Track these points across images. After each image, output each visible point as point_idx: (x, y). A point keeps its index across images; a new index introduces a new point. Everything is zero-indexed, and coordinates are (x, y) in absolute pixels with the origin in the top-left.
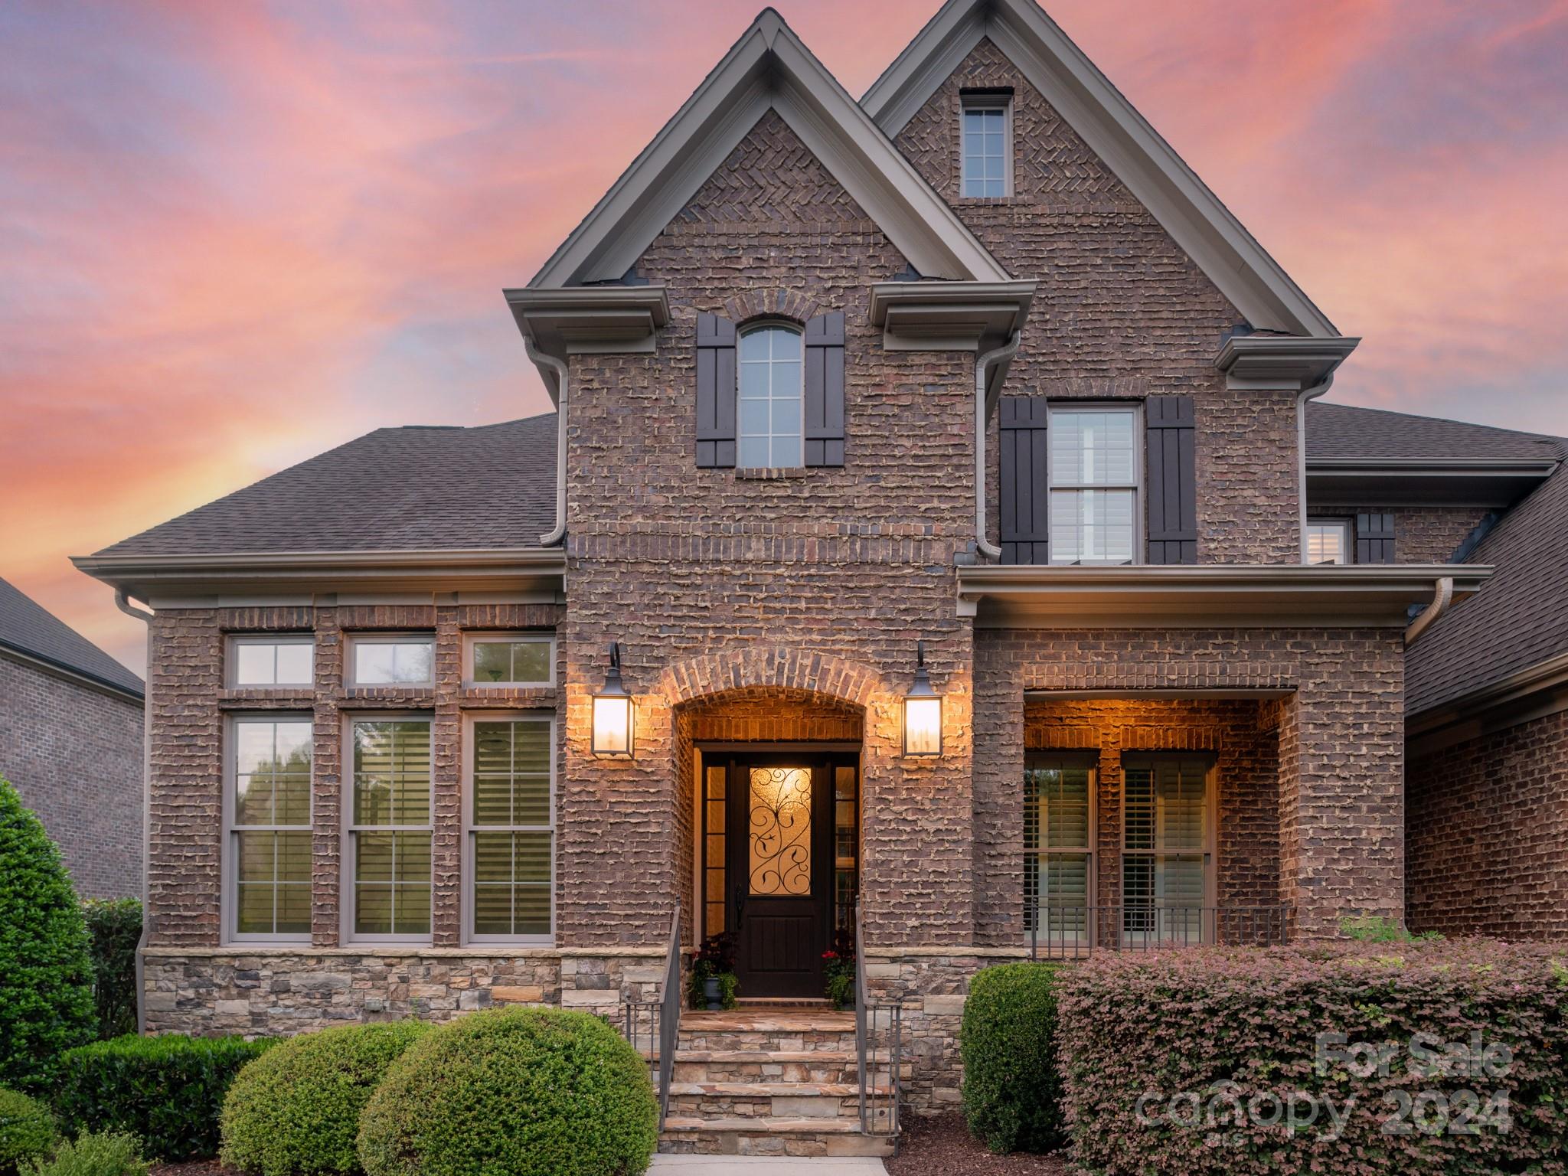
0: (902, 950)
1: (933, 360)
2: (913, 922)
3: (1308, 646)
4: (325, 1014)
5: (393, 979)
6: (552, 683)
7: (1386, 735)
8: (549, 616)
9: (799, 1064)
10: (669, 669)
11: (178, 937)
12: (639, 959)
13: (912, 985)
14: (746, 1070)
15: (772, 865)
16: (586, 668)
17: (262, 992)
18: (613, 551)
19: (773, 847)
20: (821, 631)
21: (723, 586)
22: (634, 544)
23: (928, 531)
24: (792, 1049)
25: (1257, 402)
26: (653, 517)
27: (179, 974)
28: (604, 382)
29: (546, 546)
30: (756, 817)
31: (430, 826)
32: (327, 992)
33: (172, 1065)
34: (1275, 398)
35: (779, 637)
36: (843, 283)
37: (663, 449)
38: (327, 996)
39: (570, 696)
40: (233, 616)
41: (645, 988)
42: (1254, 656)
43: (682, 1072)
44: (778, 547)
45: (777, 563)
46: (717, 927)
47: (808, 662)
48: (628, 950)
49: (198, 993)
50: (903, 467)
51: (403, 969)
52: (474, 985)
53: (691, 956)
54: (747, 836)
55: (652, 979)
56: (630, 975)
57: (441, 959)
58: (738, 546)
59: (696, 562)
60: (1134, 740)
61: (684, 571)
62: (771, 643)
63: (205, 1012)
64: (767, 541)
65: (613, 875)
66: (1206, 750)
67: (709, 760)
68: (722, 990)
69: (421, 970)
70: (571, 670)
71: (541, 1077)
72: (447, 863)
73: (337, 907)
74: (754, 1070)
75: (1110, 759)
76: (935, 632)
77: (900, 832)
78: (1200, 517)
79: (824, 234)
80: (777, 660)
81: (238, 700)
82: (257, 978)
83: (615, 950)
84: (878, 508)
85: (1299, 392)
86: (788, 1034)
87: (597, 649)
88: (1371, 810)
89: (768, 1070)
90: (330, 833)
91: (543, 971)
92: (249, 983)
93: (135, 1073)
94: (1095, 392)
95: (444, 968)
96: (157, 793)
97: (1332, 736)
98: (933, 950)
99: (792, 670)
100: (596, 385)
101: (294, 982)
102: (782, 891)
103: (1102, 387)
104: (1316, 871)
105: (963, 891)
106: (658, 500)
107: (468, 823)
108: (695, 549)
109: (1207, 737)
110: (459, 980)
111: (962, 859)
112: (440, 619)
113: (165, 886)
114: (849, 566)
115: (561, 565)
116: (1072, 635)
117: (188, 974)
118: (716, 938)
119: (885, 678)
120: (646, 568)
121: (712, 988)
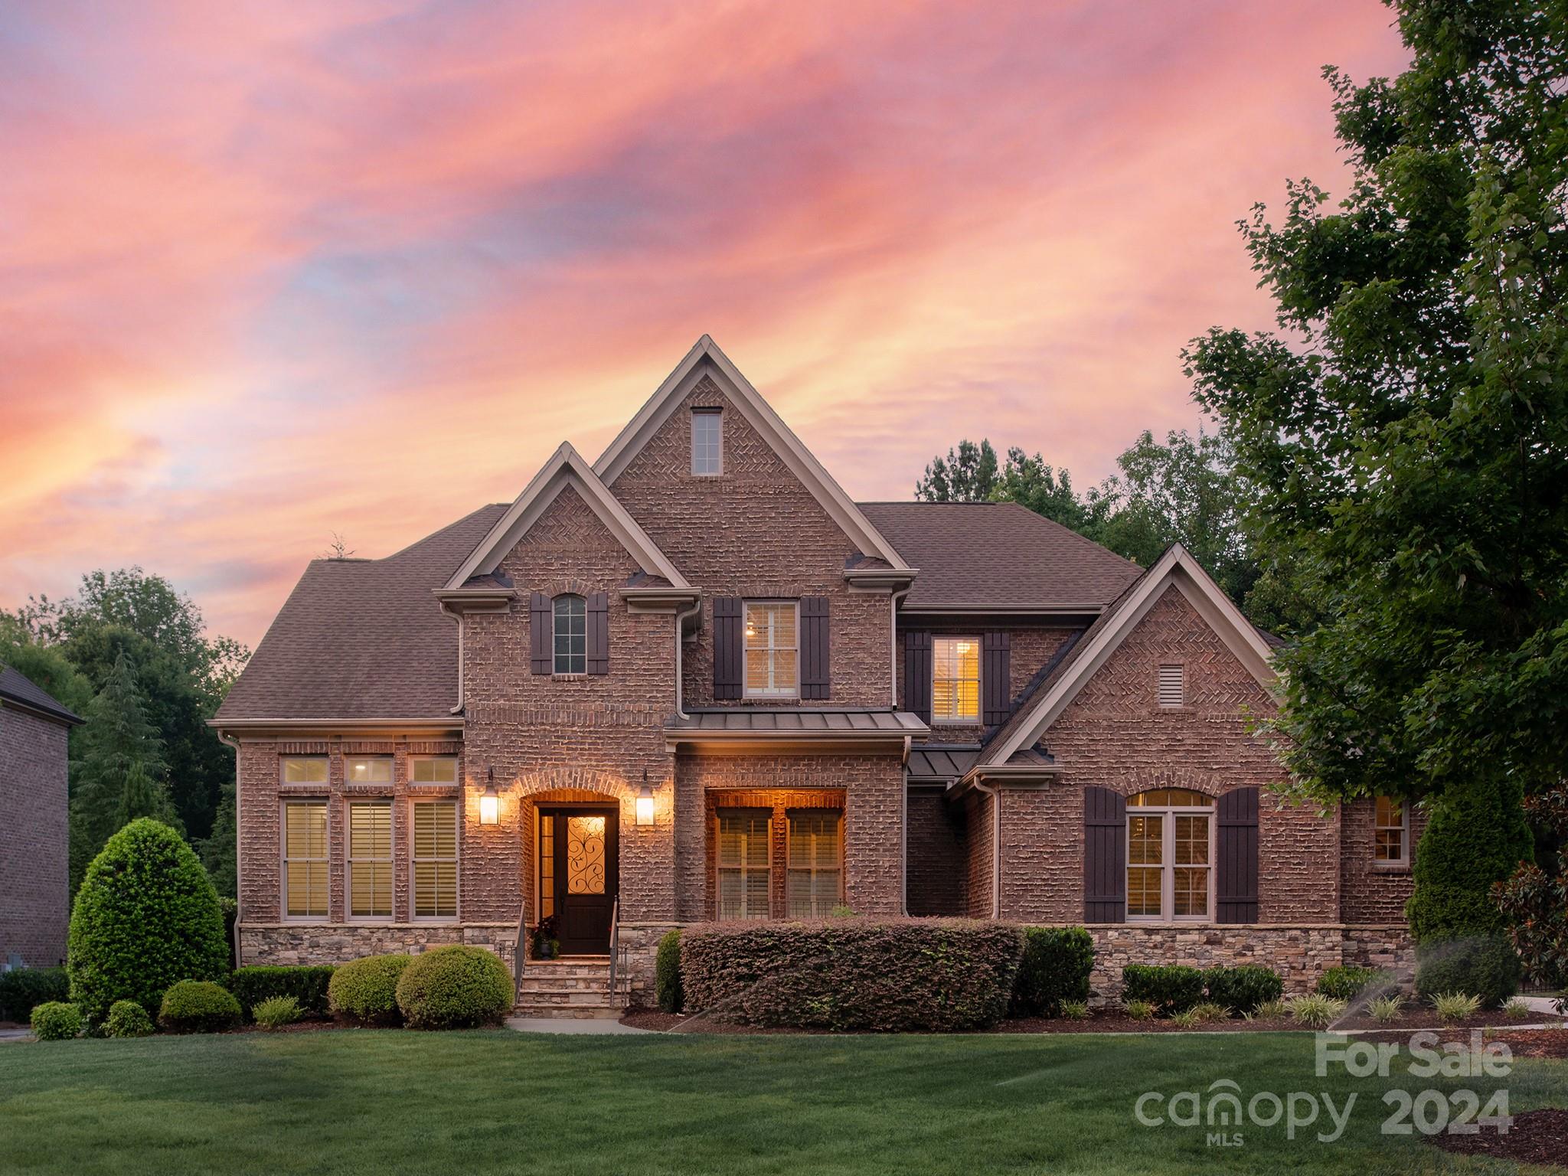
0: (638, 924)
1: (654, 619)
2: (644, 909)
3: (852, 765)
4: (338, 958)
5: (374, 940)
6: (455, 783)
7: (892, 812)
8: (455, 748)
9: (585, 980)
10: (518, 779)
11: (258, 918)
12: (504, 928)
13: (643, 942)
14: (558, 983)
15: (582, 875)
16: (476, 779)
17: (304, 947)
18: (489, 718)
19: (582, 865)
20: (596, 760)
21: (546, 736)
22: (499, 714)
23: (650, 709)
24: (582, 973)
25: (867, 601)
26: (509, 700)
27: (260, 937)
28: (482, 629)
29: (454, 714)
30: (572, 847)
31: (392, 857)
32: (339, 947)
33: (288, 976)
34: (877, 598)
35: (574, 763)
36: (607, 578)
37: (514, 665)
38: (339, 949)
39: (467, 792)
40: (285, 747)
41: (507, 943)
42: (824, 770)
43: (527, 984)
44: (574, 716)
45: (573, 725)
46: (548, 912)
47: (590, 776)
48: (498, 924)
49: (270, 948)
50: (637, 675)
51: (379, 934)
52: (417, 943)
53: (533, 929)
54: (567, 858)
55: (511, 938)
56: (500, 936)
57: (399, 929)
58: (553, 716)
59: (532, 724)
60: (793, 803)
61: (526, 728)
62: (571, 766)
63: (274, 957)
64: (568, 714)
65: (490, 885)
66: (835, 808)
67: (543, 813)
68: (551, 947)
69: (389, 935)
70: (468, 780)
71: (469, 969)
72: (402, 878)
73: (343, 902)
74: (562, 983)
75: (779, 812)
76: (655, 761)
77: (638, 863)
78: (833, 669)
79: (597, 550)
80: (574, 775)
81: (289, 792)
82: (302, 939)
83: (492, 924)
84: (624, 696)
85: (891, 595)
86: (581, 966)
87: (481, 769)
88: (885, 850)
89: (569, 983)
90: (339, 862)
91: (454, 935)
92: (297, 942)
93: (272, 980)
94: (770, 595)
95: (401, 934)
96: (245, 841)
97: (864, 812)
98: (654, 923)
99: (581, 780)
100: (479, 630)
101: (322, 942)
102: (587, 891)
103: (775, 591)
104: (856, 882)
105: (669, 893)
106: (512, 691)
107: (412, 857)
108: (531, 717)
109: (830, 800)
110: (409, 940)
111: (669, 877)
112: (396, 749)
113: (251, 891)
114: (610, 726)
115: (461, 725)
116: (729, 759)
117: (264, 937)
118: (547, 919)
119: (629, 784)
120: (506, 727)
121: (545, 947)
